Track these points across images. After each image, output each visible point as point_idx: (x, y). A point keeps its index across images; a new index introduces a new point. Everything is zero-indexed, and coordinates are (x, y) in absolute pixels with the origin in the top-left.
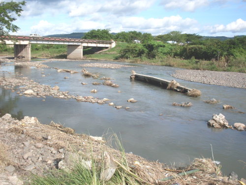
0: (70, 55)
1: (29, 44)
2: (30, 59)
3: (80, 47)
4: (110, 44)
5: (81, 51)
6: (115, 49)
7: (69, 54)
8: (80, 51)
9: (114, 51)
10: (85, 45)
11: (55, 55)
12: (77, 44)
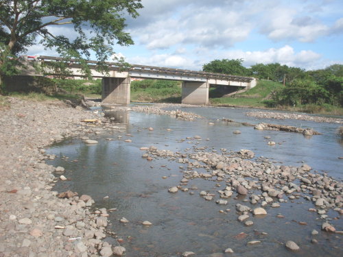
0: (187, 98)
1: (129, 77)
2: (128, 102)
3: (204, 85)
4: (249, 81)
5: (206, 92)
6: (257, 90)
7: (185, 96)
8: (203, 91)
9: (255, 93)
10: (212, 81)
11: (160, 98)
12: (200, 80)
